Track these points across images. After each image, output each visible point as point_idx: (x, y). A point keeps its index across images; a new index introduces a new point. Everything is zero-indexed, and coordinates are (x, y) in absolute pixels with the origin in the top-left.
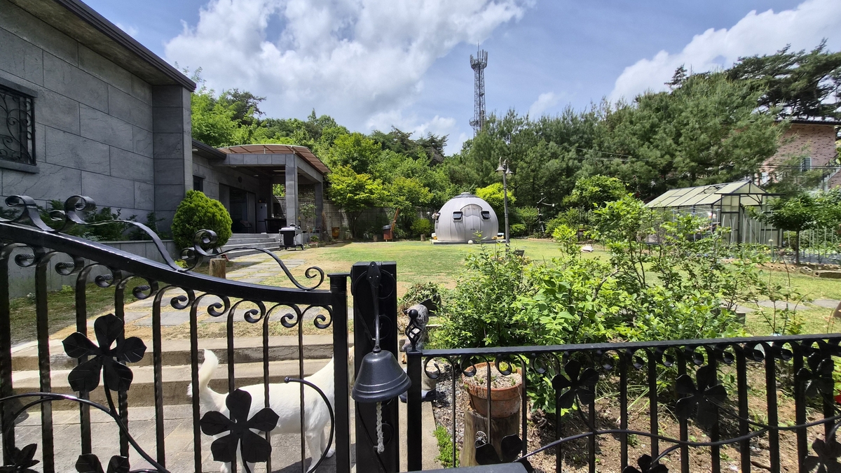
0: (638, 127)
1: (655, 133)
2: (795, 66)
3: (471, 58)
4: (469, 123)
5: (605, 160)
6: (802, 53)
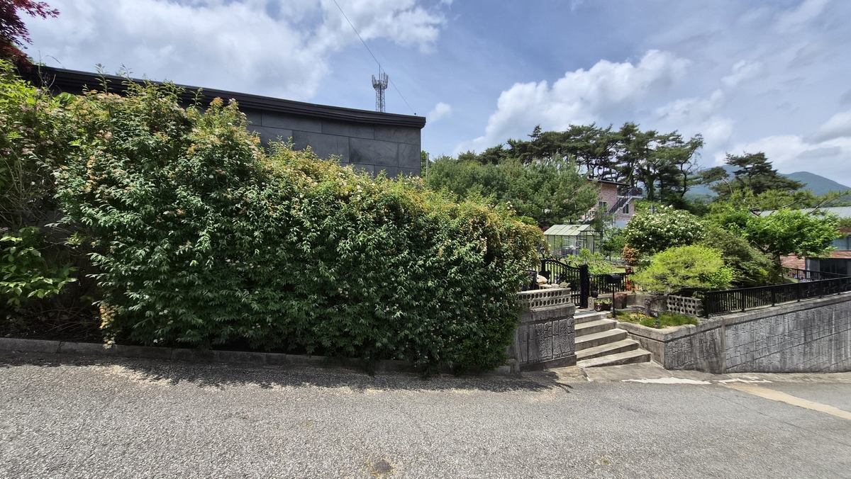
0: (530, 181)
1: (541, 187)
2: (598, 136)
3: (373, 77)
6: (601, 129)
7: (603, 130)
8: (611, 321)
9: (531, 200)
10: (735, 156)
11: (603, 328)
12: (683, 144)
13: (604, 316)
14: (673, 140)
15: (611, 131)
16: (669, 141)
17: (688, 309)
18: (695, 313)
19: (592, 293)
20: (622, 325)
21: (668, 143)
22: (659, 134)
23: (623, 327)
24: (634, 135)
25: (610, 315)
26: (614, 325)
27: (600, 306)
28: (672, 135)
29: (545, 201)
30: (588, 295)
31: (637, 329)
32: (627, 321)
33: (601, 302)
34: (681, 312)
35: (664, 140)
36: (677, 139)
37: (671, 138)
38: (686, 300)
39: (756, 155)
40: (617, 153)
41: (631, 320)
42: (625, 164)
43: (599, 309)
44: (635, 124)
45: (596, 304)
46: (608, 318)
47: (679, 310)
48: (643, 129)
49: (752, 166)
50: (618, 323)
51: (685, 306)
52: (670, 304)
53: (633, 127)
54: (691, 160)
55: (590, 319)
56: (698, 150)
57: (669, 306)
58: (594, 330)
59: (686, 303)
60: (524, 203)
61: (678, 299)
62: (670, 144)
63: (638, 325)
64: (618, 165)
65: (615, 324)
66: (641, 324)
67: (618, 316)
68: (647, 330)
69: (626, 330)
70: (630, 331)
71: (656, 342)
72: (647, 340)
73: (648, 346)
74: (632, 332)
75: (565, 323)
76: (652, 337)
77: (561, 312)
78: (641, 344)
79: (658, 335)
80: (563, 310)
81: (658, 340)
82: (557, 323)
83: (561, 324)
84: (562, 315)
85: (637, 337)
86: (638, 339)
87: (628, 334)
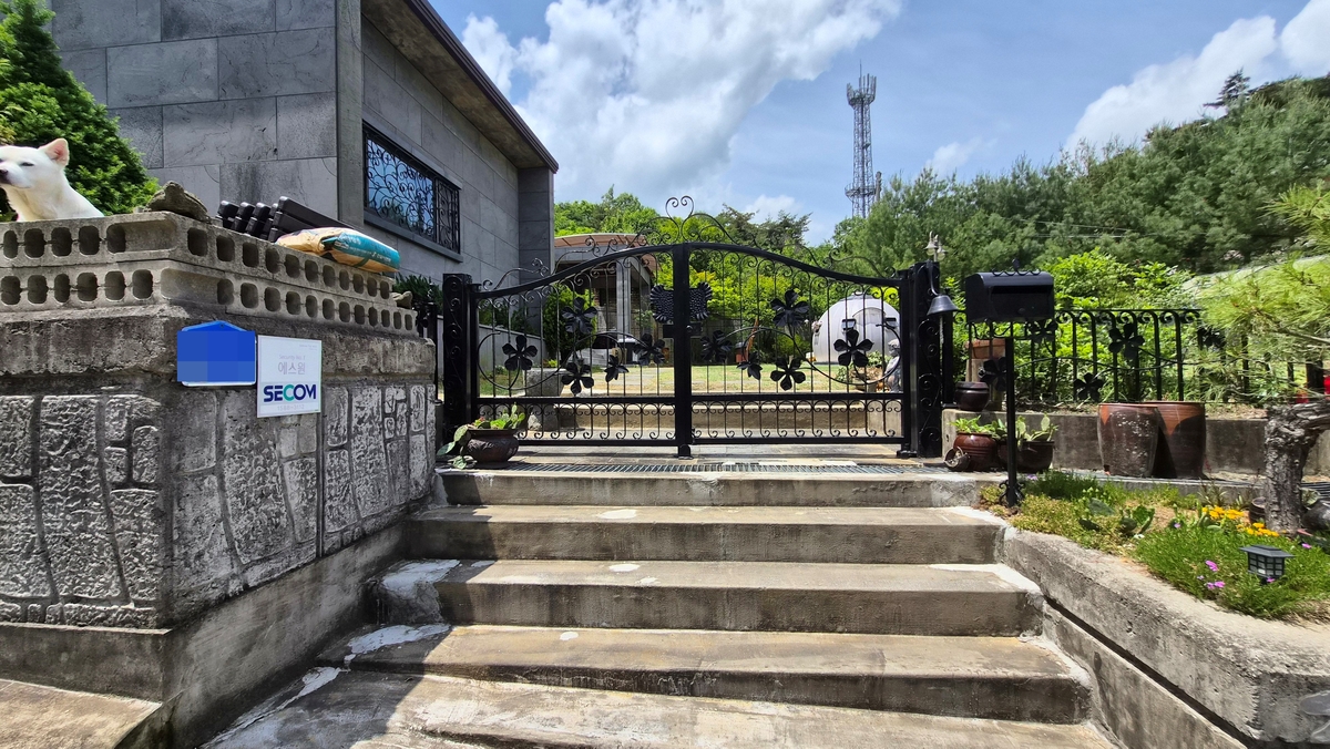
3: (849, 88)
5: (1085, 237)
13: (965, 492)
20: (1026, 549)
23: (1026, 562)
26: (984, 545)
31: (1083, 585)
33: (987, 430)
45: (958, 439)
46: (983, 504)
55: (847, 494)
68: (1134, 607)
69: (1036, 578)
70: (1053, 594)
71: (1193, 724)
72: (1135, 679)
73: (1138, 726)
74: (1061, 599)
75: (83, 419)
76: (1164, 670)
77: (52, 348)
78: (1102, 692)
79: (1206, 668)
80: (62, 333)
81: (1208, 705)
82: (21, 407)
83: (54, 419)
84: (57, 362)
85: (1080, 640)
86: (1085, 657)
87: (1046, 607)
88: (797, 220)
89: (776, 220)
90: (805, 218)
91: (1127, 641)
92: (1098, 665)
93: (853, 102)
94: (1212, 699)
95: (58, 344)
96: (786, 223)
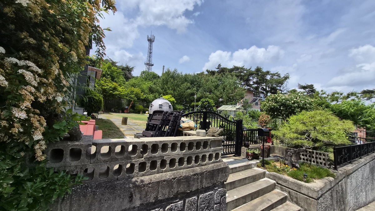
0: (214, 84)
1: (219, 87)
2: (245, 72)
3: (148, 36)
4: (144, 63)
5: (205, 92)
6: (247, 69)
7: (248, 69)
8: (261, 170)
9: (213, 93)
10: (302, 85)
11: (255, 178)
12: (281, 78)
13: (255, 165)
14: (277, 76)
15: (251, 70)
16: (275, 76)
17: (319, 160)
18: (325, 164)
19: (245, 144)
20: (271, 175)
21: (274, 77)
22: (271, 73)
23: (271, 177)
24: (261, 72)
25: (259, 164)
26: (263, 175)
27: (251, 156)
28: (276, 73)
29: (220, 94)
30: (242, 146)
31: (286, 181)
32: (274, 171)
33: (252, 152)
34: (312, 163)
35: (273, 75)
36: (279, 75)
37: (276, 75)
38: (317, 153)
39: (310, 85)
40: (253, 80)
41: (279, 171)
42: (256, 85)
43: (250, 158)
44: (261, 68)
45: (247, 153)
46: (258, 166)
47: (310, 161)
48: (264, 70)
49: (308, 90)
50: (267, 172)
51: (316, 158)
52: (303, 155)
53: (260, 68)
54: (284, 85)
55: (243, 168)
56: (288, 80)
57: (302, 157)
58: (247, 181)
59: (317, 156)
60: (210, 94)
61: (310, 152)
62: (275, 77)
63: (286, 177)
64: (253, 86)
65: (264, 173)
66: (288, 175)
67: (266, 166)
68: (297, 184)
69: (275, 180)
70: (279, 182)
71: (307, 198)
72: (297, 194)
73: (297, 200)
74: (281, 183)
75: (211, 199)
76: (302, 192)
77: (204, 180)
78: (290, 196)
79: (309, 191)
80: (207, 175)
81: (310, 196)
82: (194, 201)
83: (203, 202)
84: (205, 184)
85: (285, 189)
86: (287, 191)
87: (277, 184)
88: (131, 67)
89: (124, 66)
90: (133, 67)
91: (296, 189)
92: (289, 193)
93: (149, 40)
94: (310, 195)
95: (206, 179)
96: (127, 67)
